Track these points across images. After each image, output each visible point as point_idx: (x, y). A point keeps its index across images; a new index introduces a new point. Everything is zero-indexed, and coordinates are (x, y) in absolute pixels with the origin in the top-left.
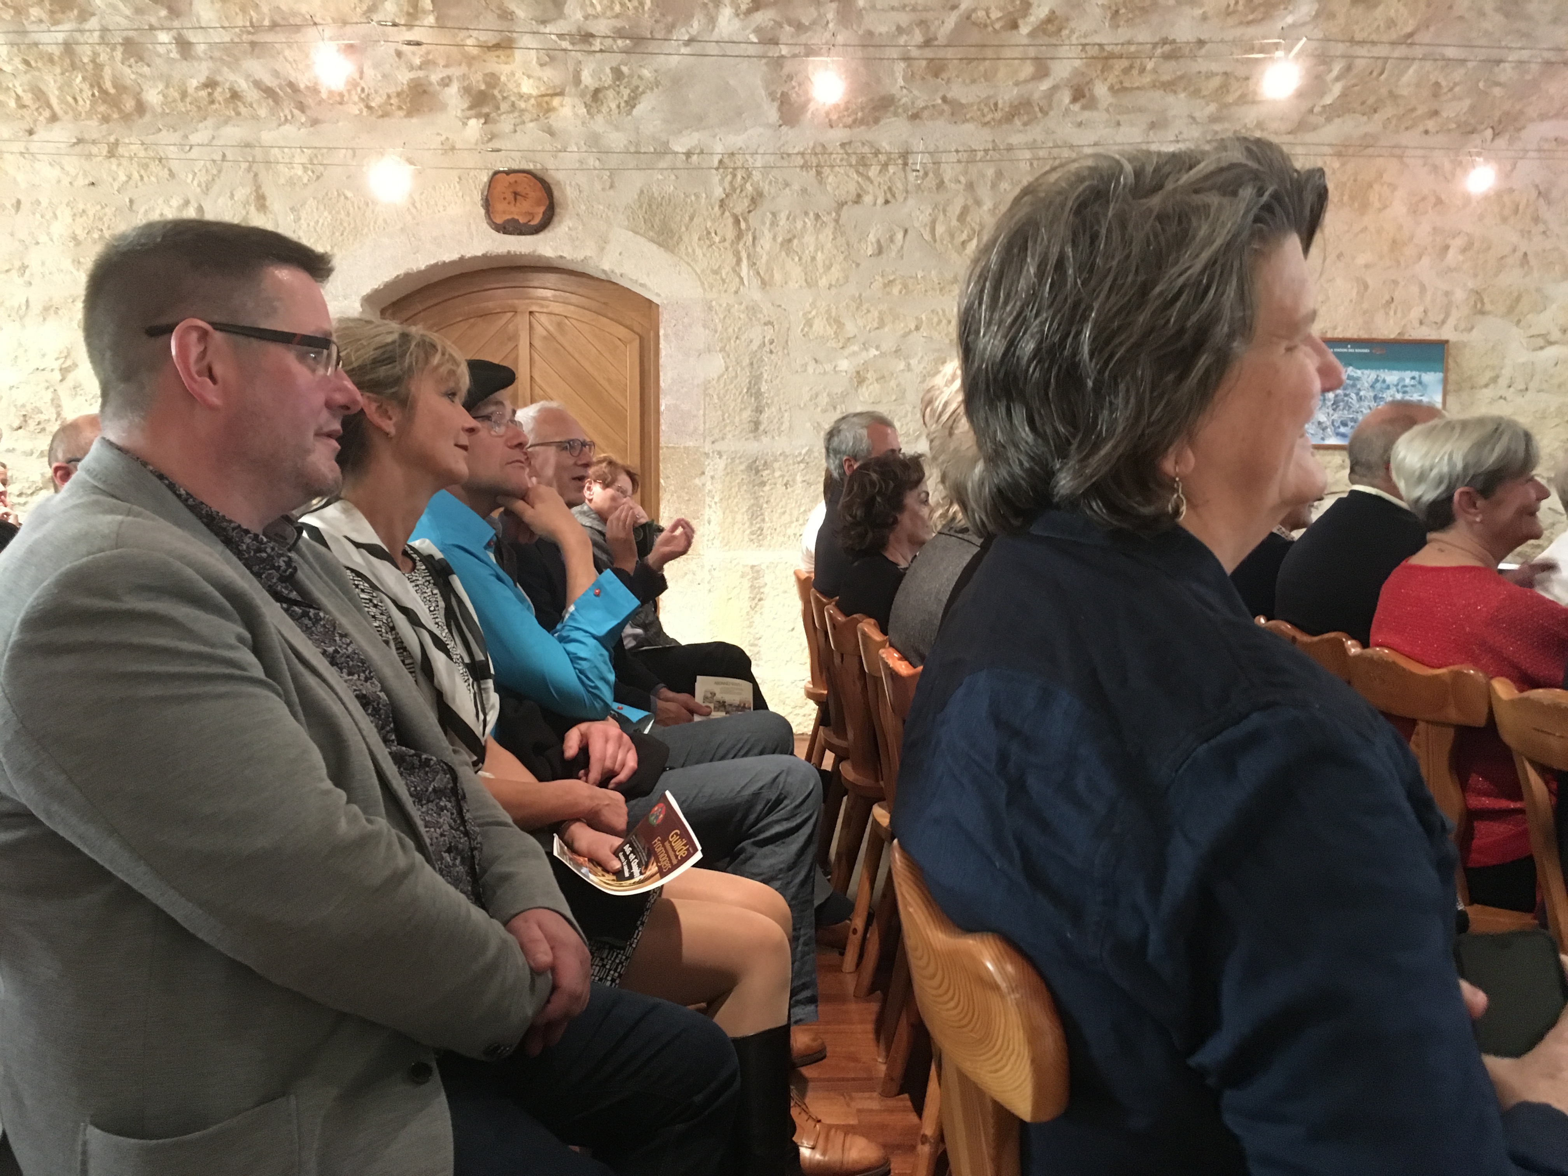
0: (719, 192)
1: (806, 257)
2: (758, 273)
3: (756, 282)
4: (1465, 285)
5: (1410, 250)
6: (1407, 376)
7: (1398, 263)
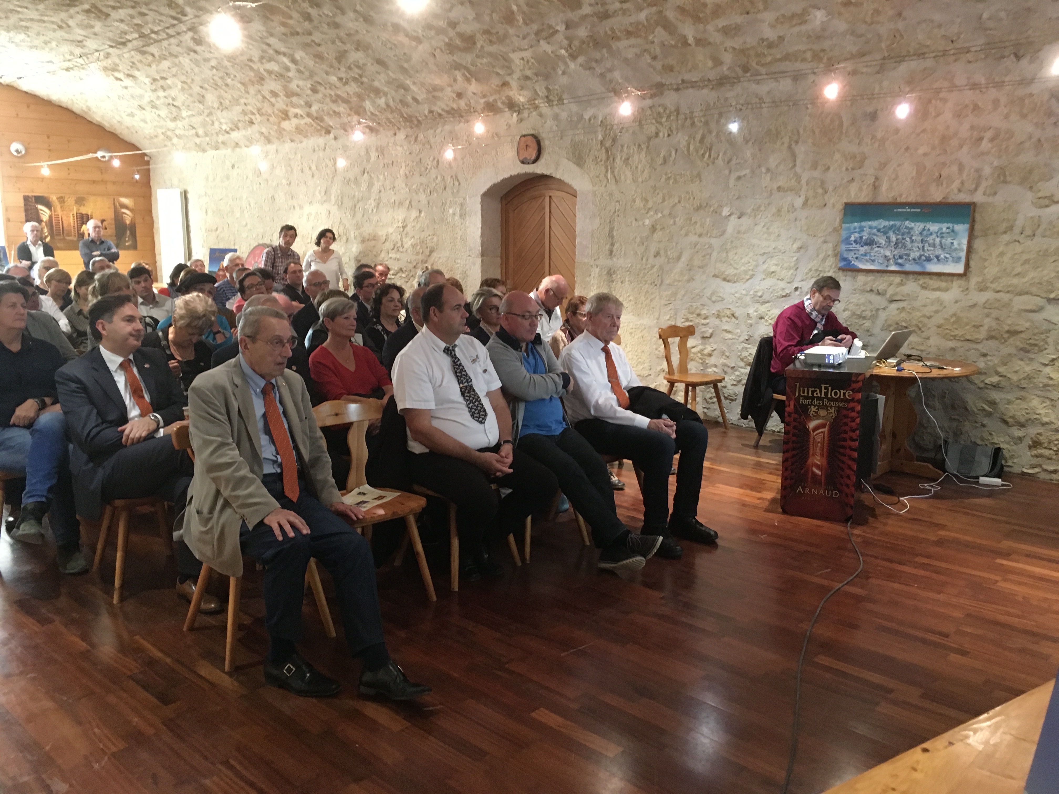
0: (600, 137)
1: (634, 168)
2: (615, 176)
3: (613, 181)
4: (992, 163)
5: (954, 142)
6: (944, 227)
7: (945, 151)
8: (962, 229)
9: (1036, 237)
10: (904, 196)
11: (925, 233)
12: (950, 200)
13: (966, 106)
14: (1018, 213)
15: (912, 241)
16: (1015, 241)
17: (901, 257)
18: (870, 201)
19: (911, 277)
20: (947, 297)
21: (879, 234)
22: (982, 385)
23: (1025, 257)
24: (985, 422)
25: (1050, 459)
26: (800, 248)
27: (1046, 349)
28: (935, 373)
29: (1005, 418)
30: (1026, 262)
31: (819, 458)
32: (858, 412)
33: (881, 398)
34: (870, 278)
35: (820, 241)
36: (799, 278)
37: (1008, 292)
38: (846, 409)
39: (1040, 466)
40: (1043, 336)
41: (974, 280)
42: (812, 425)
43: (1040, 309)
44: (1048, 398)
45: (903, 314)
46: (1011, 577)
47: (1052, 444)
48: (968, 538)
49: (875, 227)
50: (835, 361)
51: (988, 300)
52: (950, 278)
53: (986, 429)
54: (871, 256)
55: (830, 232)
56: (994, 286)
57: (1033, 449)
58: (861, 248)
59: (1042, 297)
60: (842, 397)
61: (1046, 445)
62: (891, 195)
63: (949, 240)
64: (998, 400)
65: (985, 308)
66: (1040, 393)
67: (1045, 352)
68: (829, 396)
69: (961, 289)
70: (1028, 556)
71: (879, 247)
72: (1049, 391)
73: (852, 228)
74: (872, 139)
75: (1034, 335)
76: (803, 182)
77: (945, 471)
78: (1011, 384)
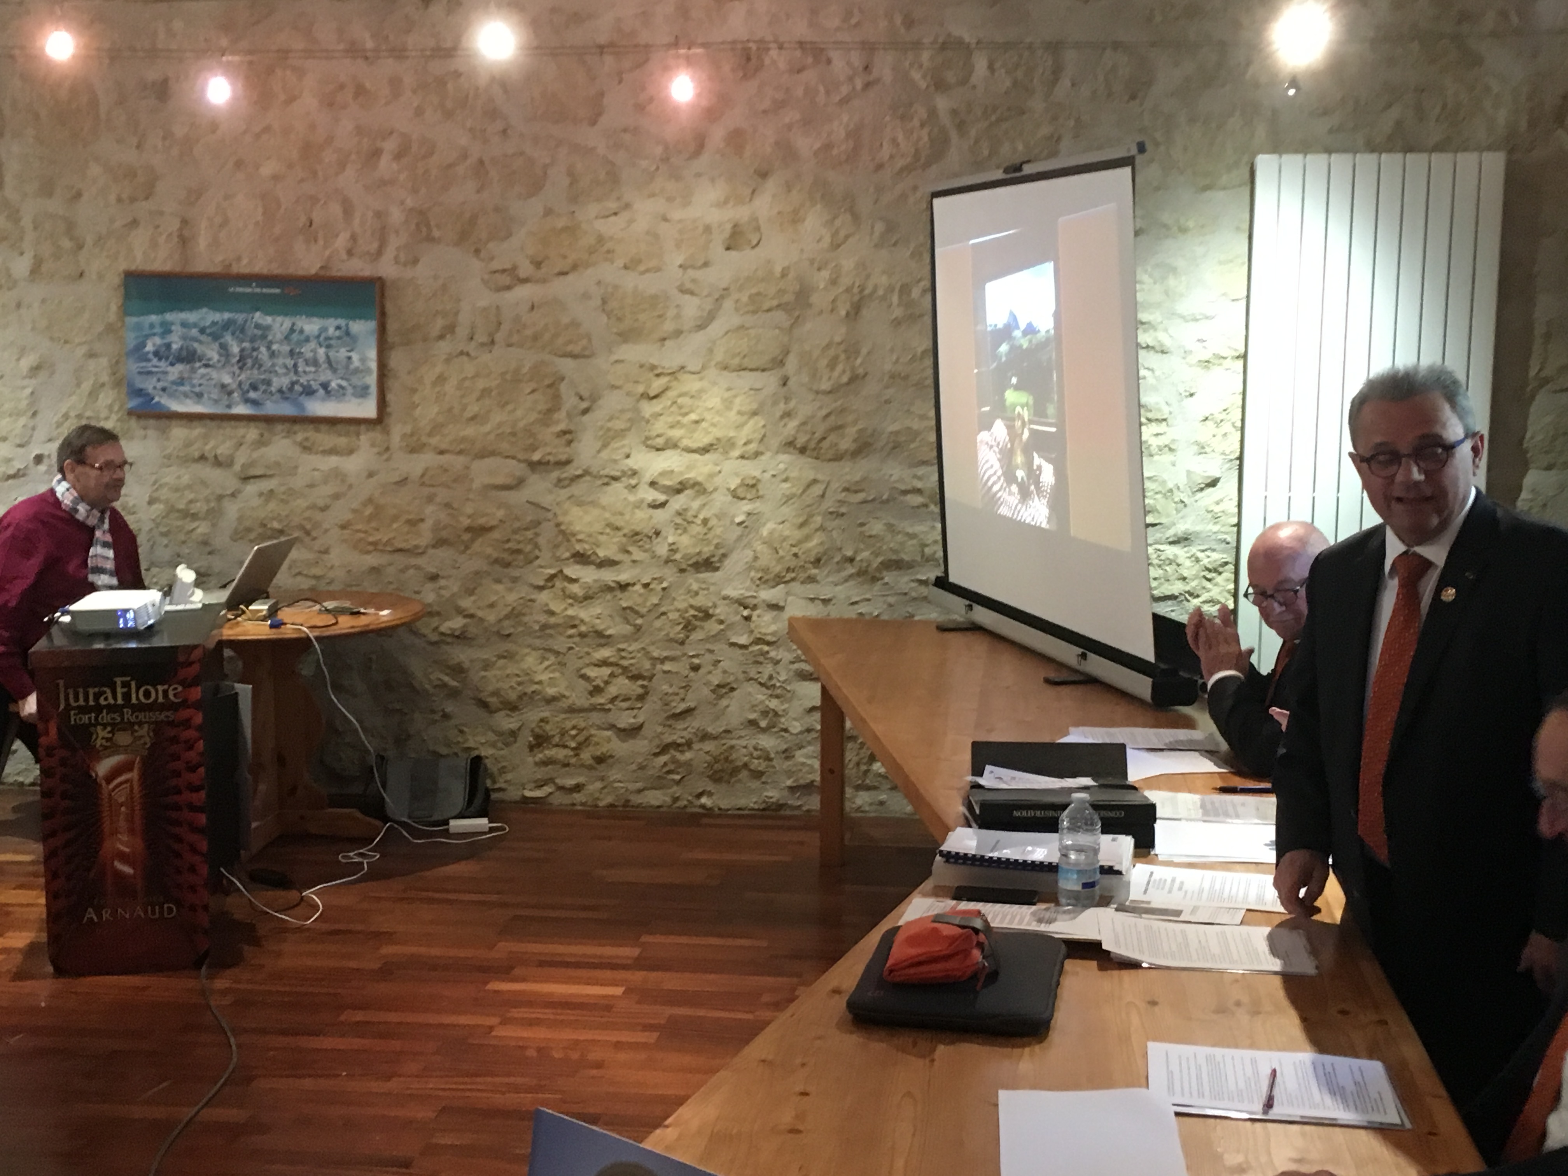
4: (402, 203)
5: (329, 157)
6: (331, 325)
7: (315, 174)
8: (364, 328)
9: (496, 347)
10: (245, 261)
11: (295, 337)
12: (335, 273)
13: (342, 87)
14: (459, 300)
15: (273, 355)
16: (462, 353)
17: (254, 387)
18: (178, 269)
19: (279, 427)
20: (353, 465)
21: (203, 338)
22: (434, 637)
23: (481, 384)
24: (448, 710)
25: (567, 765)
26: (36, 369)
27: (537, 557)
28: (346, 624)
29: (482, 695)
30: (485, 392)
31: (125, 838)
32: (199, 728)
33: (244, 690)
34: (197, 431)
35: (81, 351)
36: (41, 434)
37: (460, 452)
38: (171, 724)
39: (550, 781)
40: (529, 534)
41: (398, 431)
42: (103, 768)
43: (519, 484)
44: (550, 650)
45: (272, 505)
46: (515, 1013)
47: (567, 738)
48: (435, 952)
49: (195, 325)
50: (140, 621)
51: (427, 470)
52: (352, 428)
53: (453, 722)
54: (193, 386)
55: (100, 334)
56: (434, 441)
57: (536, 750)
58: (170, 369)
59: (519, 461)
60: (161, 700)
61: (557, 739)
62: (220, 258)
63: (343, 353)
64: (466, 665)
65: (423, 484)
66: (538, 642)
67: (537, 562)
68: (134, 700)
69: (376, 450)
70: (542, 964)
71: (207, 366)
72: (551, 636)
73: (147, 326)
74: (164, 138)
75: (515, 532)
76: (27, 221)
77: (385, 819)
78: (486, 629)
